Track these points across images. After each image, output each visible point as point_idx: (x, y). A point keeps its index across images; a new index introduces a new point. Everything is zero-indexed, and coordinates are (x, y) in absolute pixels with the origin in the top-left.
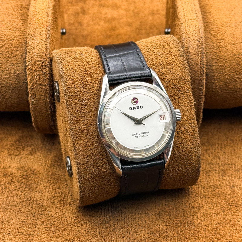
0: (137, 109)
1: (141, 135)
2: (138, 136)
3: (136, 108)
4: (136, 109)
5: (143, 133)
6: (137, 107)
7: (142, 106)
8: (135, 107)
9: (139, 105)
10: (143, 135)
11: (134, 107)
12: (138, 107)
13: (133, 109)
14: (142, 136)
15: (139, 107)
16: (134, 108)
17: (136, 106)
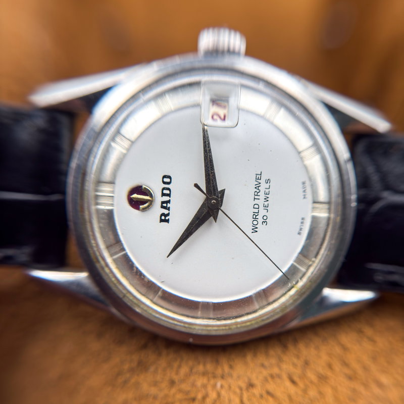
0: (169, 195)
1: (261, 202)
2: (262, 212)
3: (166, 198)
4: (169, 202)
5: (257, 194)
6: (163, 195)
7: (165, 177)
8: (163, 203)
9: (156, 187)
10: (262, 195)
11: (162, 207)
12: (165, 192)
13: (166, 212)
14: (266, 199)
15: (164, 189)
16: (165, 205)
17: (159, 199)
